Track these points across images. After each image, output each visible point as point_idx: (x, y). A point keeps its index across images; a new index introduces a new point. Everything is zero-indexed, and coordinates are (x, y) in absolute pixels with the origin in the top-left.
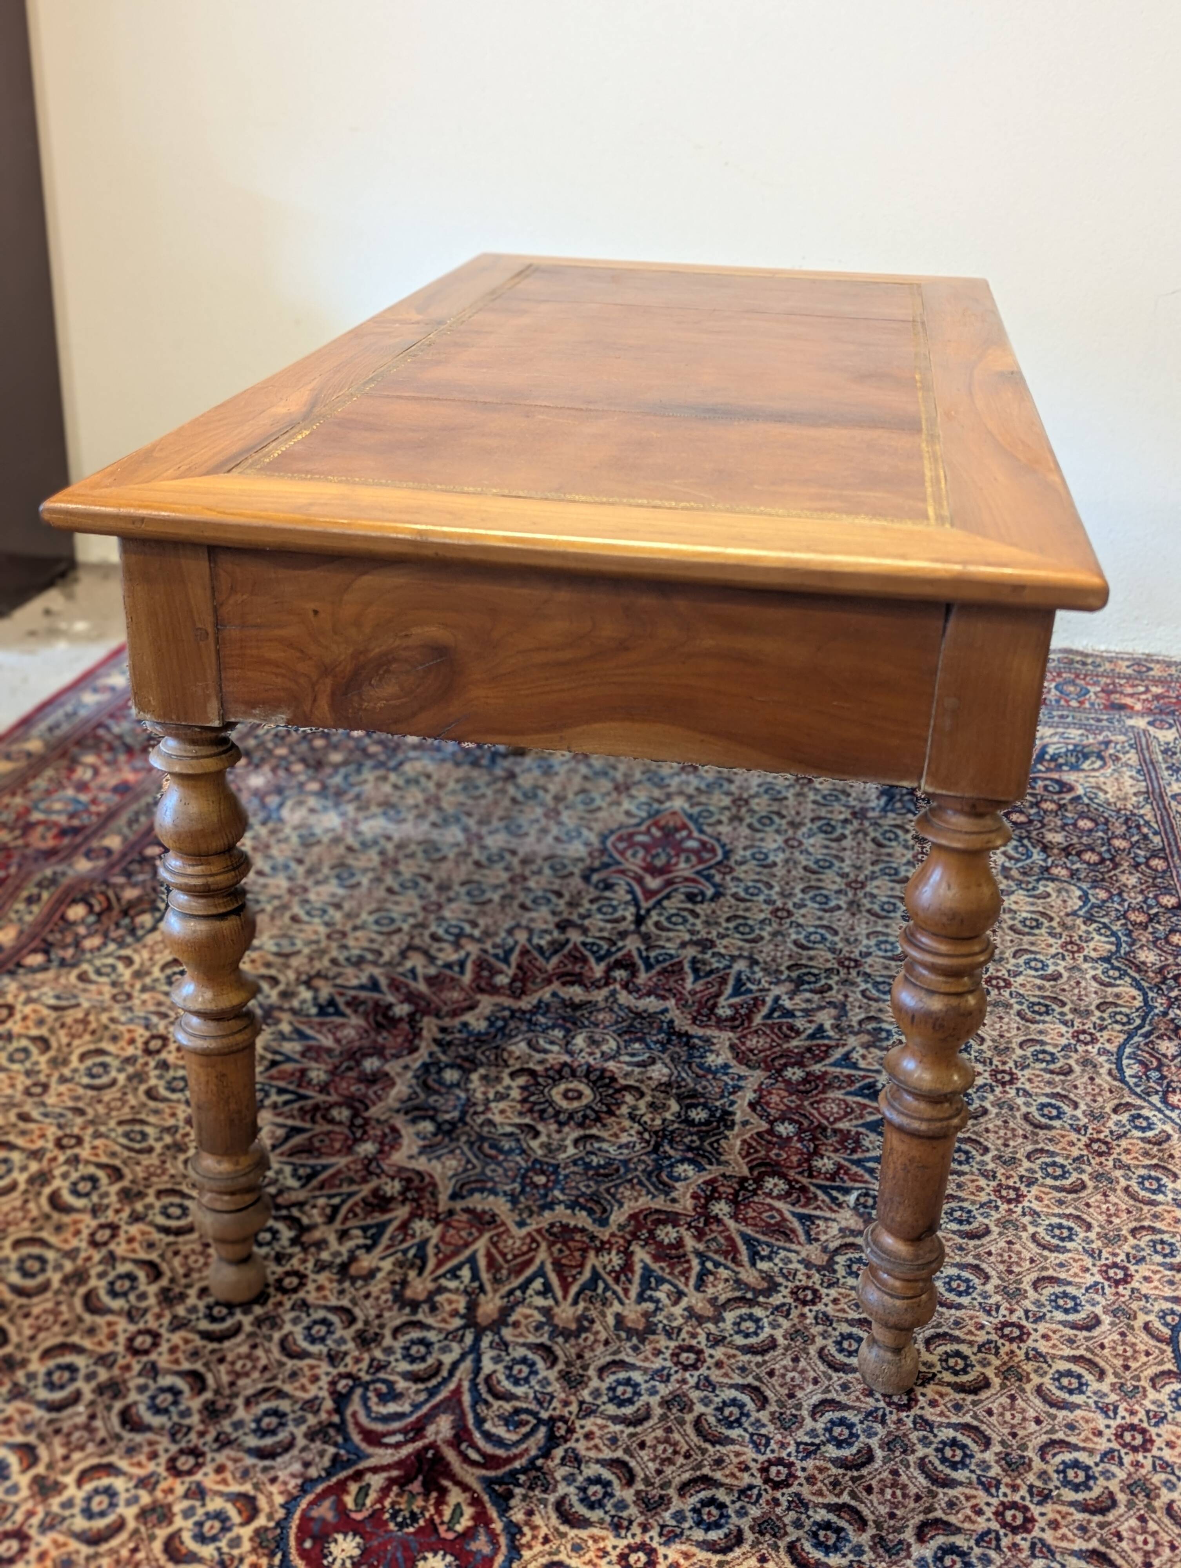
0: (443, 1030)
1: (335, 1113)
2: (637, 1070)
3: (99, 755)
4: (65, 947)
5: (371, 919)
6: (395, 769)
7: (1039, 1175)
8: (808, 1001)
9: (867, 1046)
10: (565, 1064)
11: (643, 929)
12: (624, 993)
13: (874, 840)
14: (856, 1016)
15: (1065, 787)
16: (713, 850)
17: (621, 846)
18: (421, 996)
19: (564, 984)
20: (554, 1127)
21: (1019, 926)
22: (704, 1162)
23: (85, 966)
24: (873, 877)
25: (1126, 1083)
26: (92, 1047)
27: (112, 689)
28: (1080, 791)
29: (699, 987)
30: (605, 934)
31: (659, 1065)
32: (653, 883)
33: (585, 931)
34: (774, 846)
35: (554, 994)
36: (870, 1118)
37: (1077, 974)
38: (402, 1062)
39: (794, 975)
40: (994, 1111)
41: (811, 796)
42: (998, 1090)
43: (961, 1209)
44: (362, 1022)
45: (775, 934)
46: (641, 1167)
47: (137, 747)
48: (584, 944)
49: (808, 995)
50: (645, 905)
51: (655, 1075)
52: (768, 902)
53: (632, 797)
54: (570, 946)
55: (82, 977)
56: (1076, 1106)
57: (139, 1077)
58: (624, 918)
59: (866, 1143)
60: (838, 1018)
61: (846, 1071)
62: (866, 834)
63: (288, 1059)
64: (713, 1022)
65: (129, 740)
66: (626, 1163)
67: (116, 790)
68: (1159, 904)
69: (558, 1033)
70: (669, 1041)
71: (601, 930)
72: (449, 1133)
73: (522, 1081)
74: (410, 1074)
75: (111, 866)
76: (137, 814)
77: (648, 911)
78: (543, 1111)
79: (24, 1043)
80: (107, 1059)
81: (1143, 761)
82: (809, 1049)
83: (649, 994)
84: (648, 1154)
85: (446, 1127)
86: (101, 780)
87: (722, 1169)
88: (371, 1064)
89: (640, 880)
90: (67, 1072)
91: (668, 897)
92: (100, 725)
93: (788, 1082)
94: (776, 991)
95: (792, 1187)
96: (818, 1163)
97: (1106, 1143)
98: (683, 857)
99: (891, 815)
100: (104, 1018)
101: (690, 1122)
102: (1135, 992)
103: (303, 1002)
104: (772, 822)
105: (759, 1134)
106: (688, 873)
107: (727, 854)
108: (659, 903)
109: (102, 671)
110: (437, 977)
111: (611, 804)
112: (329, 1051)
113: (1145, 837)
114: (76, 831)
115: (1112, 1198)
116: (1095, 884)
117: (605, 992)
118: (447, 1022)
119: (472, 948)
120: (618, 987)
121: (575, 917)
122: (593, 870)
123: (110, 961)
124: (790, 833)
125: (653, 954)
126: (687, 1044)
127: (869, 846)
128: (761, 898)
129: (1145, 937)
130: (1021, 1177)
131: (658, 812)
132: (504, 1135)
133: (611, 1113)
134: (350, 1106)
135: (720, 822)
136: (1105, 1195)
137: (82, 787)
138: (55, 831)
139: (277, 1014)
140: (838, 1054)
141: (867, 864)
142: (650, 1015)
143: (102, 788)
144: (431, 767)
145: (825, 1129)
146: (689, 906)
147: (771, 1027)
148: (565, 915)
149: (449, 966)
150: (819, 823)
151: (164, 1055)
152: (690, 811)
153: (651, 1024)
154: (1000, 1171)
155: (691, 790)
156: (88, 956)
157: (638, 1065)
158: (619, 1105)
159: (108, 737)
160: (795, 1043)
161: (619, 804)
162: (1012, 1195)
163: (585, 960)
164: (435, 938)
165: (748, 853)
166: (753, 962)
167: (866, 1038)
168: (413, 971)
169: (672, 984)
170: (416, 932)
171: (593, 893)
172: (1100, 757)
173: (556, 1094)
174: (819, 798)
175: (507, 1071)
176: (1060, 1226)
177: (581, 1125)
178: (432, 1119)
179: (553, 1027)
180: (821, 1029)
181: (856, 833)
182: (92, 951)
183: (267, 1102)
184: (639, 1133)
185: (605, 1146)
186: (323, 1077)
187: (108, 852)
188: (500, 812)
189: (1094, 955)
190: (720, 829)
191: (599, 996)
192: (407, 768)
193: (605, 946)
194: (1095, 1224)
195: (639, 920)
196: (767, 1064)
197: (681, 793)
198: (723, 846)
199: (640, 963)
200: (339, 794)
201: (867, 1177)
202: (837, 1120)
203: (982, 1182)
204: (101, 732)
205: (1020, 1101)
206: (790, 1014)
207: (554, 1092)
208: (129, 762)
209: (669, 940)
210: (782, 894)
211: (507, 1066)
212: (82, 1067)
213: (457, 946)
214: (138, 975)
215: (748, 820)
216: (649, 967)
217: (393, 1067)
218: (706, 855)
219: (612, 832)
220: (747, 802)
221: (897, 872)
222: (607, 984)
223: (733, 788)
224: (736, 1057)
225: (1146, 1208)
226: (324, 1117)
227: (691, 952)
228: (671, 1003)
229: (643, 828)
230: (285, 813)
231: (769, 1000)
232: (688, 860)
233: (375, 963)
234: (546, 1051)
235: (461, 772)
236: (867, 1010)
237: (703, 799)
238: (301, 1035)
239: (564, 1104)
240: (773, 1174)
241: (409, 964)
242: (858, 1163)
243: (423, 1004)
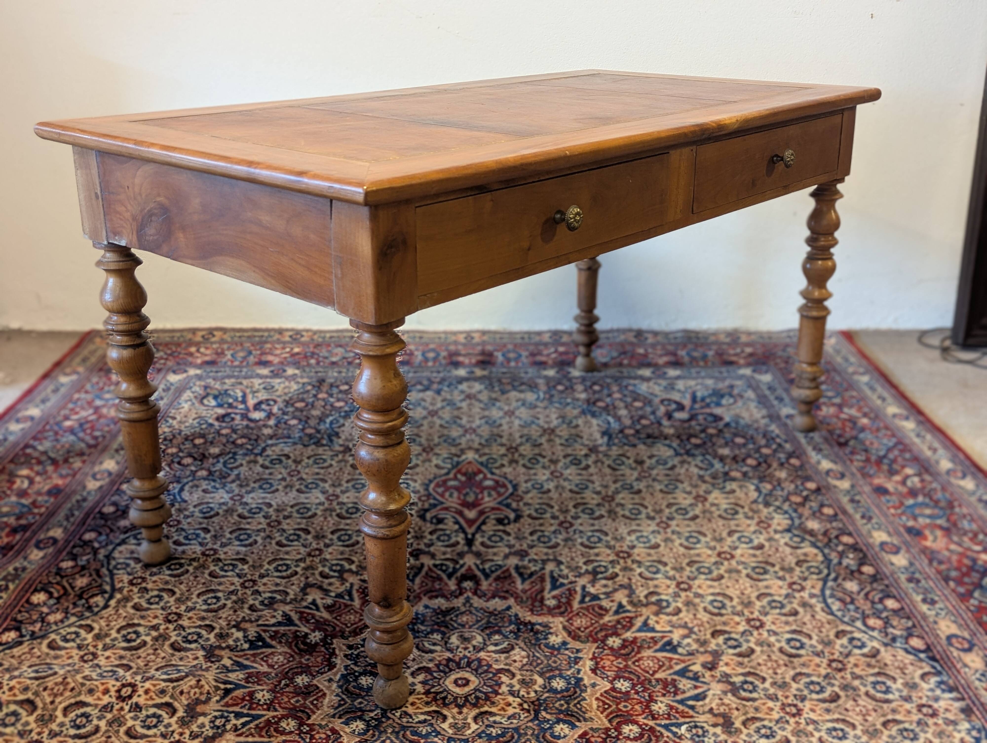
0: (350, 647)
1: (283, 724)
2: (503, 656)
3: (31, 469)
4: (33, 623)
5: (271, 568)
6: (261, 454)
7: (806, 692)
8: (605, 586)
9: (657, 614)
10: (449, 660)
11: (474, 548)
12: (476, 598)
13: (609, 466)
14: (641, 593)
15: (717, 418)
16: (504, 486)
17: (440, 490)
18: (326, 622)
19: (431, 598)
20: (455, 710)
21: (724, 515)
22: (573, 720)
23: (53, 636)
24: (617, 492)
25: (836, 616)
26: (73, 701)
27: (32, 418)
28: (727, 419)
29: (527, 586)
30: (448, 556)
31: (517, 650)
32: (471, 514)
33: (433, 556)
34: (545, 478)
35: (426, 607)
36: (677, 668)
37: (774, 543)
38: (326, 676)
39: (590, 568)
40: (758, 649)
41: (558, 441)
42: (755, 633)
43: (764, 727)
44: (286, 649)
45: (566, 540)
46: (530, 732)
47: (60, 459)
48: (435, 566)
49: (604, 582)
50: (470, 531)
51: (517, 658)
52: (554, 517)
53: (437, 455)
54: (425, 569)
55: (51, 646)
56: (810, 637)
57: (118, 721)
58: (458, 543)
59: (681, 686)
60: (629, 596)
61: (650, 635)
62: (603, 463)
63: (238, 686)
64: (545, 610)
65: (52, 455)
66: (517, 729)
67: (49, 493)
68: (806, 489)
69: (437, 637)
70: (519, 630)
71: (444, 553)
72: (376, 727)
73: (421, 677)
74: (335, 685)
75: (60, 552)
76: (71, 510)
77: (473, 535)
78: (444, 698)
79: (13, 707)
80: (88, 710)
81: (758, 396)
82: (618, 622)
83: (493, 597)
84: (531, 721)
85: (373, 723)
86: (36, 487)
87: (589, 724)
88: (301, 680)
89: (461, 513)
90: (54, 727)
91: (484, 523)
92: (27, 446)
93: (611, 649)
94: (582, 581)
95: (643, 729)
96: (655, 707)
97: (840, 662)
98: (486, 493)
99: (614, 448)
100: (79, 677)
101: (554, 691)
102: (815, 551)
103: (237, 640)
104: (538, 462)
105: (606, 692)
106: (492, 504)
107: (515, 487)
108: (479, 528)
109: (19, 406)
110: (333, 605)
111: (424, 461)
112: (266, 674)
113: (780, 445)
114: (24, 528)
115: (861, 702)
116: (762, 479)
117: (462, 599)
118: (352, 641)
119: (352, 579)
120: (470, 594)
121: (422, 547)
122: (426, 510)
123: (73, 629)
124: (552, 467)
125: (487, 566)
126: (532, 630)
127: (608, 471)
128: (548, 515)
129: (806, 512)
130: (795, 696)
131: (458, 463)
132: (420, 722)
133: (497, 693)
134: (295, 717)
135: (503, 465)
136: (855, 700)
137: (23, 494)
138: (7, 530)
139: (217, 652)
140: (639, 623)
141: (611, 483)
142: (500, 613)
143: (39, 493)
144: (287, 450)
145: (650, 681)
146: (501, 527)
147: (587, 609)
148: (415, 546)
149: (340, 596)
150: (570, 458)
151: (135, 699)
152: (480, 460)
153: (502, 618)
154: (780, 694)
155: (476, 445)
156: (54, 627)
157: (502, 652)
158: (499, 685)
159: (36, 454)
160: (607, 619)
161: (430, 461)
162: (794, 710)
163: (440, 579)
164: (324, 576)
165: (529, 485)
166: (560, 563)
167: (654, 608)
168: (314, 603)
169: (507, 587)
170: (308, 573)
171: (429, 527)
172: (731, 395)
173: (449, 683)
174: (563, 441)
175: (409, 671)
176: (835, 729)
177: (475, 705)
178: (361, 718)
179: (432, 632)
180: (620, 606)
181: (596, 462)
182: (56, 623)
183: (228, 727)
184: (521, 705)
185: (498, 719)
186: (268, 696)
187: (55, 541)
188: (346, 477)
189: (779, 528)
190: (505, 470)
191: (458, 602)
192: (269, 452)
193: (451, 565)
194: (857, 723)
195: (470, 542)
196: (592, 638)
197: (470, 448)
198: (511, 482)
199: (479, 573)
200: (223, 477)
201: (691, 713)
202: (655, 672)
203: (771, 704)
204: (29, 451)
205: (773, 639)
206: (595, 597)
207: (447, 683)
208: (55, 471)
209: (495, 554)
210: (561, 510)
211: (408, 668)
212: (67, 720)
213: (343, 580)
214: (98, 637)
215: (521, 462)
216: (487, 576)
217: (321, 682)
218: (502, 490)
219: (431, 481)
220: (516, 449)
221: (632, 487)
222: (461, 594)
223: (504, 441)
224: (569, 634)
225: (885, 706)
226: (276, 730)
227: (513, 561)
228: (511, 601)
229: (451, 476)
230: (185, 495)
231: (578, 589)
232: (490, 495)
233: (284, 602)
234: (432, 652)
235: (309, 451)
236: (648, 588)
237: (486, 450)
238: (243, 667)
239: (458, 690)
240: (627, 722)
241: (310, 598)
242: (681, 702)
243: (330, 629)
